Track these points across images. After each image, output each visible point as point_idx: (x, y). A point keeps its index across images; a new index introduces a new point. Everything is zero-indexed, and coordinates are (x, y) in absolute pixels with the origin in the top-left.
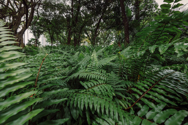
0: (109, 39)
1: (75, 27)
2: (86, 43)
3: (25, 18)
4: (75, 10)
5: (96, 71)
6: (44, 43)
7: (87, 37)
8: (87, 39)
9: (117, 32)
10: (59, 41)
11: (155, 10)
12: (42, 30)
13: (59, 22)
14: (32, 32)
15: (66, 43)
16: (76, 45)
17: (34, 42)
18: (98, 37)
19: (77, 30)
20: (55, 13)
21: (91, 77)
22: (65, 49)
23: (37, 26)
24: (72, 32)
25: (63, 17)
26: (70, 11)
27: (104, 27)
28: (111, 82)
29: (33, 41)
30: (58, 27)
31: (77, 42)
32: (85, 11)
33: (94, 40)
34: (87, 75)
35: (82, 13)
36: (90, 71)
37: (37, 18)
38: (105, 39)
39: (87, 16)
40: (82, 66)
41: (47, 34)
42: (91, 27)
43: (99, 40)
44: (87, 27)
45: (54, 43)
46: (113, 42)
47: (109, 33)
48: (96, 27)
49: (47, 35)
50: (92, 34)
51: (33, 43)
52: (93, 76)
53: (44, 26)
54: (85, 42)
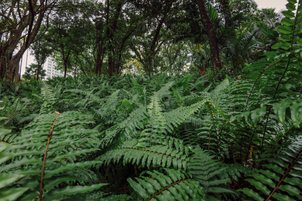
0: (180, 59)
1: (112, 39)
2: (133, 68)
3: (27, 30)
4: (112, 11)
5: (162, 144)
6: (52, 72)
7: (134, 57)
8: (135, 61)
9: (195, 45)
10: (78, 67)
11: (253, 12)
12: (51, 48)
13: (82, 32)
14: (33, 53)
15: (93, 71)
16: (113, 73)
17: (35, 72)
18: (157, 57)
19: (116, 44)
20: (76, 18)
21: (152, 161)
22: (90, 83)
23: (43, 41)
24: (105, 48)
25: (90, 22)
26: (103, 12)
27: (169, 37)
28: (198, 173)
29: (34, 70)
30: (80, 41)
31: (115, 66)
32: (130, 11)
33: (149, 62)
34: (143, 157)
35: (124, 14)
36: (148, 144)
37: (45, 28)
38: (172, 59)
39: (134, 19)
40: (127, 131)
41: (59, 55)
42: (143, 37)
43: (160, 63)
44: (134, 37)
45: (70, 72)
46: (189, 64)
47: (180, 48)
48: (152, 37)
49: (57, 57)
50: (146, 50)
51: (33, 72)
52: (156, 160)
53: (54, 41)
54: (130, 67)
